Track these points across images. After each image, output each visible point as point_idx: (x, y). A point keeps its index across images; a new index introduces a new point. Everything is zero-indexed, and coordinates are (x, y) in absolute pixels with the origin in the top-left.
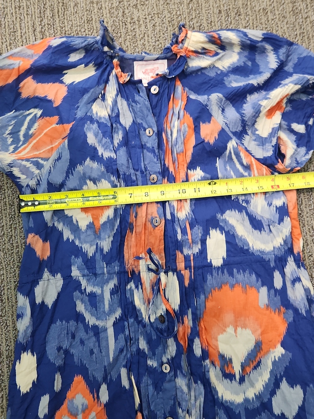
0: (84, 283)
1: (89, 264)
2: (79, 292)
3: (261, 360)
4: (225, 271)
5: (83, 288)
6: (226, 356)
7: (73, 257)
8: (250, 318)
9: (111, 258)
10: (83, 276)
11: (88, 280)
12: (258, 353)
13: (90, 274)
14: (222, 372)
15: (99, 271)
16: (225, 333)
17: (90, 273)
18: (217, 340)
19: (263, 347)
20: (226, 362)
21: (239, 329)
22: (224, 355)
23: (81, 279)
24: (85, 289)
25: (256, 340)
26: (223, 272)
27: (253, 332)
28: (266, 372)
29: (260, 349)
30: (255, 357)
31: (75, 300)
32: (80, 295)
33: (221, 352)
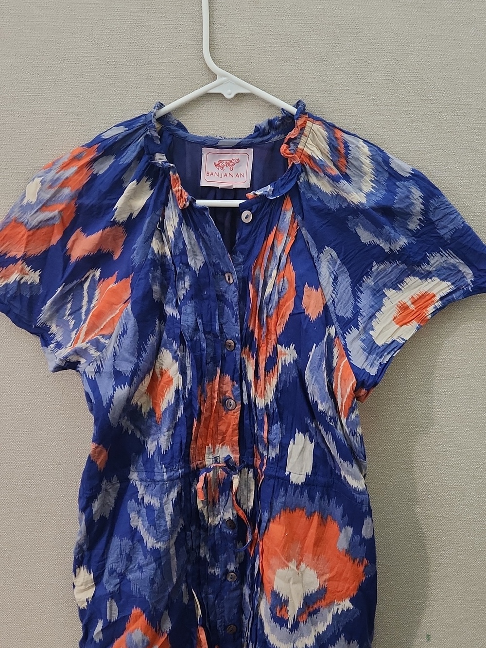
0: (141, 490)
1: (148, 465)
2: (136, 502)
3: (319, 608)
4: (305, 494)
5: (140, 497)
6: (281, 596)
7: (134, 454)
8: (320, 557)
9: (172, 458)
10: (141, 481)
11: (146, 487)
12: (319, 601)
13: (149, 480)
14: (272, 613)
15: (158, 478)
16: (286, 569)
17: (148, 478)
18: (275, 574)
19: (328, 595)
20: (279, 602)
21: (303, 565)
22: (279, 593)
23: (138, 483)
24: (143, 499)
25: (320, 586)
26: (302, 493)
27: (319, 576)
28: (322, 623)
29: (322, 598)
30: (314, 603)
31: (129, 512)
32: (137, 506)
33: (275, 588)
